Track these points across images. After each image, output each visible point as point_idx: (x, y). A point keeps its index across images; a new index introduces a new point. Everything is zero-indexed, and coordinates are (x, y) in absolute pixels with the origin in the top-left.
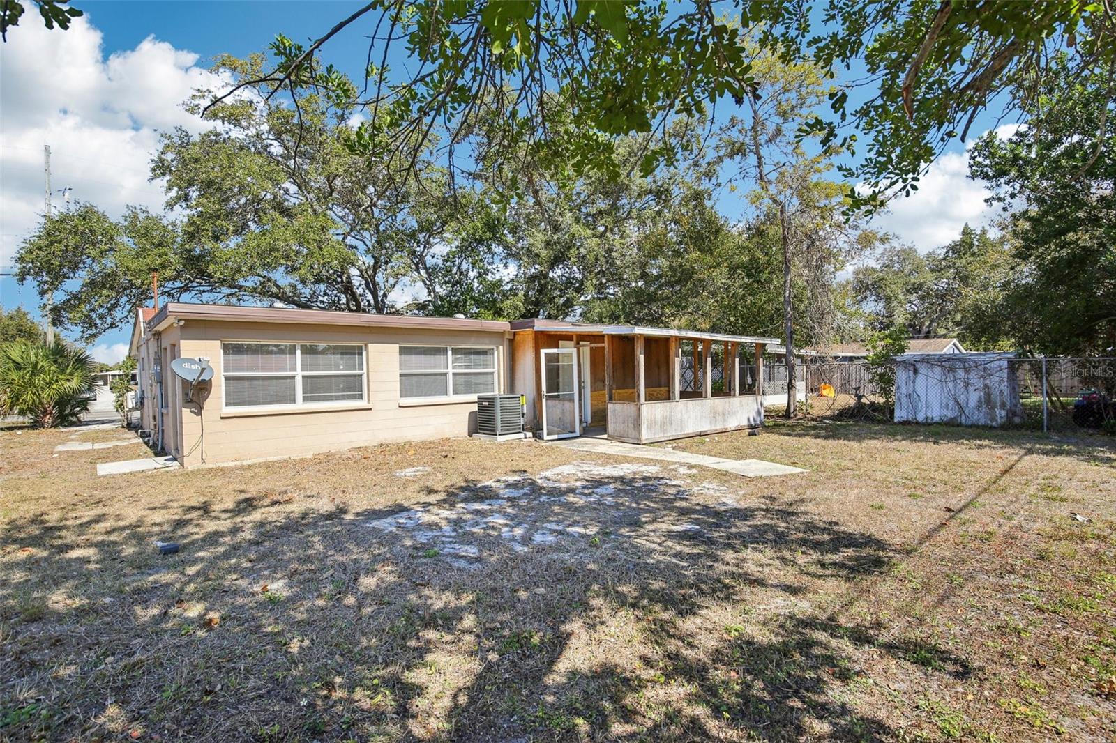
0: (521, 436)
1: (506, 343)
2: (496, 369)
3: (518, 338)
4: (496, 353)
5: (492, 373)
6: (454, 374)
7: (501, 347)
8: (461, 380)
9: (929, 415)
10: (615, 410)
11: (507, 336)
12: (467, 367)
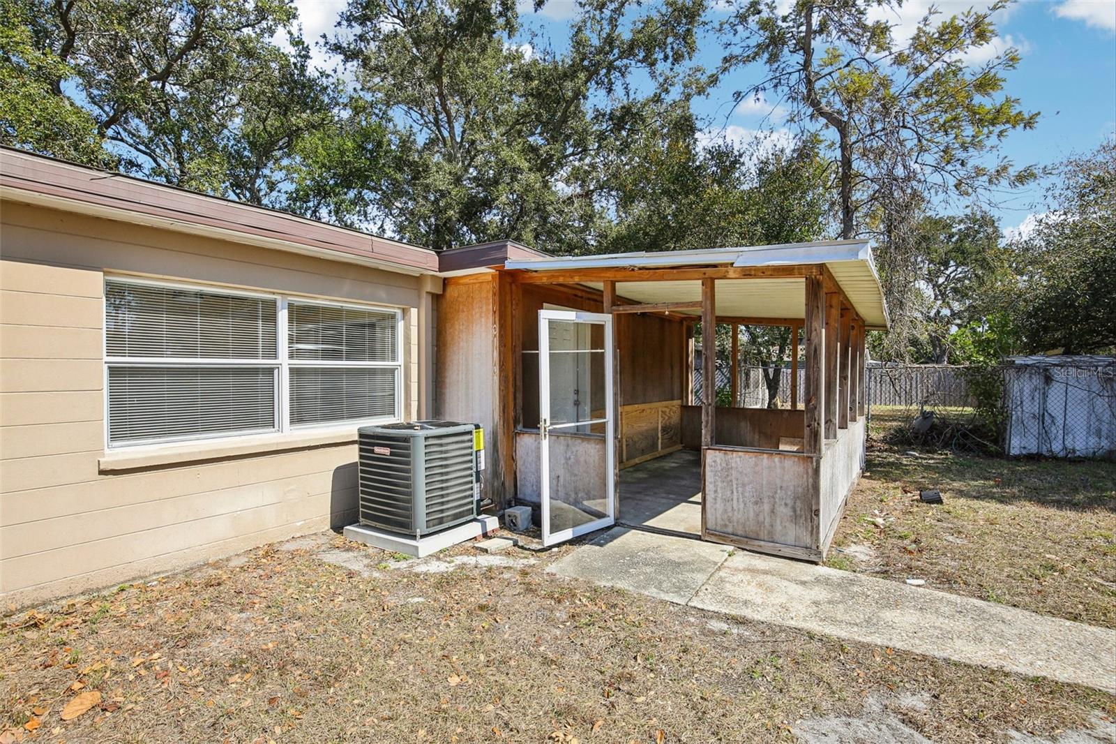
0: (474, 529)
1: (426, 302)
2: (401, 360)
3: (452, 292)
4: (401, 325)
5: (392, 371)
6: (295, 372)
7: (414, 312)
8: (313, 387)
9: (1069, 444)
10: (728, 469)
11: (429, 287)
12: (327, 355)
